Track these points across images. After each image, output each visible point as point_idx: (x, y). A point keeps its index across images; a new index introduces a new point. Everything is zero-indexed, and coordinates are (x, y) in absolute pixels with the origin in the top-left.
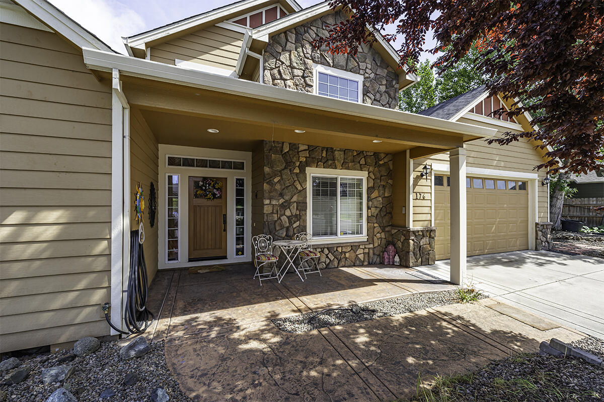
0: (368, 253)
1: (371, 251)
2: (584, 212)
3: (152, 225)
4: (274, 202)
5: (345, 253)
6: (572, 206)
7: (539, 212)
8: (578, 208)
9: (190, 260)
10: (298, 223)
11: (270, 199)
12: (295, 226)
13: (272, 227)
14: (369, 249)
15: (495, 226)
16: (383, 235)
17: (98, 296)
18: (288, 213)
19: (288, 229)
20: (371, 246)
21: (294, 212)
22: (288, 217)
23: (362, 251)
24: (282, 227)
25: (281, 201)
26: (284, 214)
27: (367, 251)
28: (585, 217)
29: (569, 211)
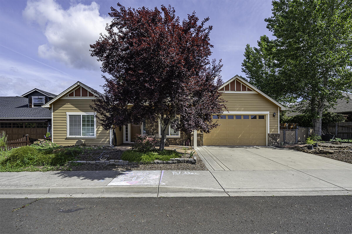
0: (181, 142)
1: (182, 141)
2: (350, 130)
3: (120, 131)
4: (148, 125)
5: (172, 141)
6: (344, 127)
7: (270, 129)
8: (347, 128)
9: (131, 142)
10: (156, 131)
11: (147, 124)
12: (155, 132)
13: (148, 132)
14: (181, 140)
15: (241, 134)
16: (187, 136)
17: (108, 140)
18: (153, 128)
19: (152, 132)
20: (182, 139)
21: (155, 128)
22: (153, 129)
23: (178, 141)
24: (151, 132)
25: (151, 125)
26: (151, 128)
27: (180, 141)
28: (350, 133)
29: (342, 129)
